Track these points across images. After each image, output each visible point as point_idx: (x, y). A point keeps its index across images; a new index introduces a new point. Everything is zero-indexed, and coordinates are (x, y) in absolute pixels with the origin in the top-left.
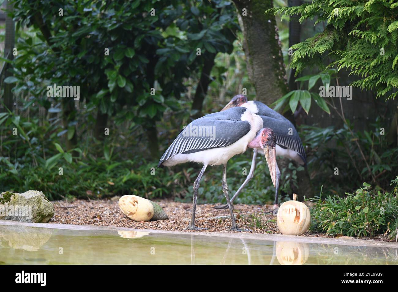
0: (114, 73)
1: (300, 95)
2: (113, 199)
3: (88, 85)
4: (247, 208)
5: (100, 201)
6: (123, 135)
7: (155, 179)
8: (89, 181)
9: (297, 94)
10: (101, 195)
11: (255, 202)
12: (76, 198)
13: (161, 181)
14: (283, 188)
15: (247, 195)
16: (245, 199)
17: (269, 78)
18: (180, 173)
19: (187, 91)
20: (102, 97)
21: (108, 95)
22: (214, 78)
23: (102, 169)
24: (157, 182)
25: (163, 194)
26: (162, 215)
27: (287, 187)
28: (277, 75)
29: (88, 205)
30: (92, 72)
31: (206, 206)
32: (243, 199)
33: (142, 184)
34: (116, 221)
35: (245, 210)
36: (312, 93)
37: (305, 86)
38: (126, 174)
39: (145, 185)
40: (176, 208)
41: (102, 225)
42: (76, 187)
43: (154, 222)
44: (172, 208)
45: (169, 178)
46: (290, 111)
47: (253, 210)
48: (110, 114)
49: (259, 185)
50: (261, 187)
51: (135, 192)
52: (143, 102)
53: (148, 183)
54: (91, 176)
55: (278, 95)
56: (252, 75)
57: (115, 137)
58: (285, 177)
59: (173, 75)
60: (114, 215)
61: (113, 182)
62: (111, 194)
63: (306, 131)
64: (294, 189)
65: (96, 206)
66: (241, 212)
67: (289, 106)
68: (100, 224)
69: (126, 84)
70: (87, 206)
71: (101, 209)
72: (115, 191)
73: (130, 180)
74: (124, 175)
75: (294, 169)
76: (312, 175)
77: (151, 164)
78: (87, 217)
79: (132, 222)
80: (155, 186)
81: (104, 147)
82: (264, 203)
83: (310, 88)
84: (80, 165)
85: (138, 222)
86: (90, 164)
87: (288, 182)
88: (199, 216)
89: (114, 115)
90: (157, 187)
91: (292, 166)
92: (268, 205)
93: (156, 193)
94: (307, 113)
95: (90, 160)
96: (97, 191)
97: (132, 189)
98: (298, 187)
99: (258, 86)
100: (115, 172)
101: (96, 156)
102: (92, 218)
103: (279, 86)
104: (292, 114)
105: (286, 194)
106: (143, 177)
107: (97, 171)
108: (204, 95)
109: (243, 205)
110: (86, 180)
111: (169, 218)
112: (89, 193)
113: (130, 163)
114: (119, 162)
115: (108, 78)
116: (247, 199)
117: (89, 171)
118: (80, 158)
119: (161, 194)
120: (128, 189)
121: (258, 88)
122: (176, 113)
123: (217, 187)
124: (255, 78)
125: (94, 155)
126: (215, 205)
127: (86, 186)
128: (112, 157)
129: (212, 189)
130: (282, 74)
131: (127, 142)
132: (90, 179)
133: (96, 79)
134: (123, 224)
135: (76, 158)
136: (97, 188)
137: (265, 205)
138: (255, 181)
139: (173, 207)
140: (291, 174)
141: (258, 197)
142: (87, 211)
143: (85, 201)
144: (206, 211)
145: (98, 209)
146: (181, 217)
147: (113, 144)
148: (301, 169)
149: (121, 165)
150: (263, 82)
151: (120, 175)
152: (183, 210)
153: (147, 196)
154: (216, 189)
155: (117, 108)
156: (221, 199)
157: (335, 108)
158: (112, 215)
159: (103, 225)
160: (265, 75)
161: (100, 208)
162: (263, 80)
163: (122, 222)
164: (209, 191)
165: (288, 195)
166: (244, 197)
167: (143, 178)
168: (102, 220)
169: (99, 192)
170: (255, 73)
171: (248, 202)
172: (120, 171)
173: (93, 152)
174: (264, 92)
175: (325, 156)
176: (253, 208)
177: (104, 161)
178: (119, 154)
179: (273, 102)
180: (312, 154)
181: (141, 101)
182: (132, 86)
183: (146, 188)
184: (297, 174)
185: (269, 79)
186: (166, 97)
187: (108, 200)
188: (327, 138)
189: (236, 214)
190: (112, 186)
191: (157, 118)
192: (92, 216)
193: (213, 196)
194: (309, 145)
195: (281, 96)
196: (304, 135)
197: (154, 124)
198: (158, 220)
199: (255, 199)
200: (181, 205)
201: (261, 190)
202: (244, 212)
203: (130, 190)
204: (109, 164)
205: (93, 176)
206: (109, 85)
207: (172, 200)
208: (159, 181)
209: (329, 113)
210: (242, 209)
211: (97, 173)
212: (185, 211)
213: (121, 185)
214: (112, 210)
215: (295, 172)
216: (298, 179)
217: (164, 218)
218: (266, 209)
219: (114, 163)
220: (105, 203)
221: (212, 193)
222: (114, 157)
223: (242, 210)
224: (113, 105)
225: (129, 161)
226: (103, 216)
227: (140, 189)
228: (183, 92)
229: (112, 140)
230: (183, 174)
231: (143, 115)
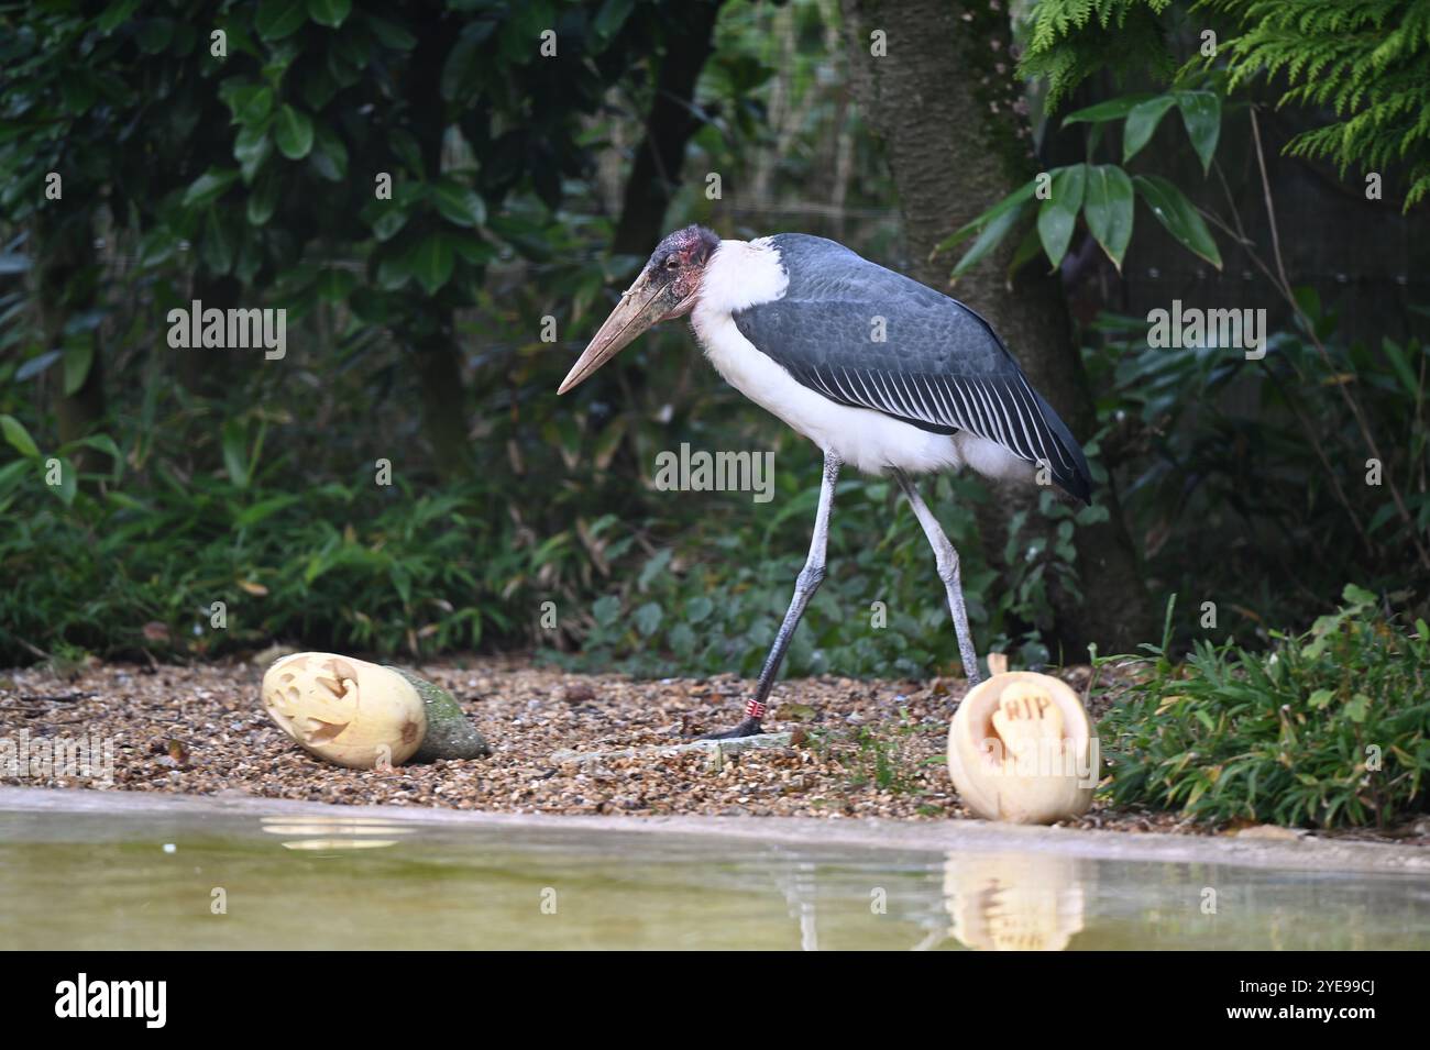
0: (262, 98)
1: (1087, 186)
2: (260, 658)
3: (149, 148)
4: (853, 694)
5: (204, 669)
6: (313, 371)
7: (452, 566)
8: (155, 579)
9: (1072, 181)
10: (205, 643)
11: (888, 668)
12: (100, 656)
13: (478, 575)
14: (1017, 602)
15: (855, 635)
16: (846, 651)
17: (947, 111)
18: (559, 539)
19: (594, 169)
20: (211, 200)
21: (236, 194)
22: (713, 110)
23: (214, 526)
24: (456, 579)
25: (485, 632)
26: (460, 735)
27: (1030, 600)
28: (982, 97)
29: (144, 690)
30: (162, 93)
31: (667, 688)
32: (837, 651)
33: (392, 590)
34: (255, 768)
35: (839, 706)
36: (1139, 177)
37: (1109, 148)
38: (321, 547)
39: (404, 594)
40: (533, 703)
41: (185, 784)
42: (93, 608)
43: (425, 771)
44: (516, 699)
45: (515, 560)
46: (1042, 259)
47: (873, 708)
48: (246, 278)
49: (910, 591)
50: (920, 599)
51: (362, 625)
52: (390, 224)
53: (415, 583)
54: (163, 559)
55: (986, 185)
56: (873, 98)
57: (268, 384)
58: (1022, 553)
59: (527, 103)
60: (248, 738)
61: (262, 581)
62: (253, 635)
63: (1121, 346)
64: (1064, 606)
65: (177, 694)
66: (820, 718)
67: (1037, 239)
68: (177, 784)
69: (316, 147)
70: (140, 693)
71: (195, 710)
72: (269, 623)
73: (339, 572)
74: (313, 552)
75: (1065, 518)
76: (1148, 538)
77: (432, 499)
78: (127, 750)
79: (326, 768)
80: (449, 599)
81: (224, 427)
82: (929, 672)
83: (1128, 155)
84: (118, 507)
85: (352, 769)
86: (161, 505)
87: (1036, 575)
88: (627, 739)
89: (264, 278)
90: (458, 602)
91: (1053, 502)
92: (947, 680)
93: (452, 631)
94: (1118, 266)
95: (163, 486)
96: (192, 627)
97: (346, 614)
98: (1079, 597)
99: (899, 150)
100: (272, 537)
101: (190, 465)
102: (148, 753)
103: (991, 147)
104: (1050, 273)
105: (1030, 628)
106: (398, 558)
107: (194, 534)
108: (667, 186)
109: (835, 679)
110: (140, 575)
111: (491, 748)
112: (153, 633)
113: (341, 499)
114: (292, 491)
115: (234, 121)
116: (854, 652)
117: (160, 534)
118: (117, 477)
119: (477, 631)
120: (328, 613)
121: (900, 155)
122: (545, 268)
123: (721, 603)
124: (885, 110)
125: (180, 461)
126: (711, 683)
127: (136, 602)
128: (260, 468)
129: (697, 608)
130: (1004, 93)
131: (329, 401)
132: (157, 570)
133: (183, 123)
134: (281, 782)
135: (102, 479)
136: (188, 610)
137: (935, 681)
138: (892, 570)
139: (522, 693)
140: (1053, 537)
141: (903, 644)
142: (132, 722)
143: (135, 670)
144: (662, 712)
145: (183, 709)
146: (546, 743)
147: (261, 413)
148: (1095, 513)
149: (300, 506)
150: (919, 130)
151: (296, 551)
152: (561, 708)
153: (413, 644)
154: (716, 609)
155: (275, 251)
156: (738, 656)
157: (1245, 241)
158: (241, 740)
159: (188, 791)
160: (928, 99)
161: (190, 703)
162: (920, 123)
163: (279, 770)
164: (686, 620)
165: (1035, 634)
166: (843, 644)
167: (396, 565)
168: (191, 761)
169: (198, 630)
170: (884, 90)
171: (859, 668)
172: (293, 532)
173: (175, 450)
174: (925, 177)
175: (1207, 454)
176: (874, 694)
177: (223, 490)
178: (291, 457)
179: (970, 219)
180: (1144, 448)
181: (384, 220)
182: (342, 155)
183: (408, 609)
184: (1075, 541)
185: (950, 118)
186: (493, 198)
187: (236, 662)
188: (1216, 374)
189: (796, 724)
190: (258, 599)
191: (455, 296)
192: (148, 745)
193: (705, 643)
194: (1134, 406)
195: (1003, 193)
196: (1114, 361)
197: (447, 319)
198: (440, 762)
199: (892, 654)
200: (560, 683)
201: (916, 612)
202: (832, 717)
203: (337, 615)
204: (248, 499)
205: (172, 558)
206: (239, 152)
207: (527, 661)
208: (466, 576)
209: (1219, 265)
210: (826, 699)
211: (189, 544)
212: (569, 714)
213: (300, 598)
214: (246, 713)
215: (1066, 531)
216: (1081, 563)
217: (468, 751)
218: (932, 701)
219: (267, 497)
220: (224, 677)
221: (697, 628)
222: (270, 472)
223: (824, 707)
224: (259, 237)
225: (335, 489)
226: (198, 743)
227: (383, 613)
228: (574, 174)
229: (258, 394)
230: (577, 542)
231: (392, 282)
